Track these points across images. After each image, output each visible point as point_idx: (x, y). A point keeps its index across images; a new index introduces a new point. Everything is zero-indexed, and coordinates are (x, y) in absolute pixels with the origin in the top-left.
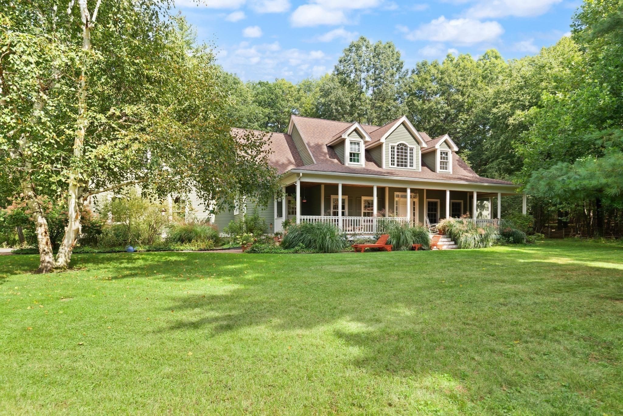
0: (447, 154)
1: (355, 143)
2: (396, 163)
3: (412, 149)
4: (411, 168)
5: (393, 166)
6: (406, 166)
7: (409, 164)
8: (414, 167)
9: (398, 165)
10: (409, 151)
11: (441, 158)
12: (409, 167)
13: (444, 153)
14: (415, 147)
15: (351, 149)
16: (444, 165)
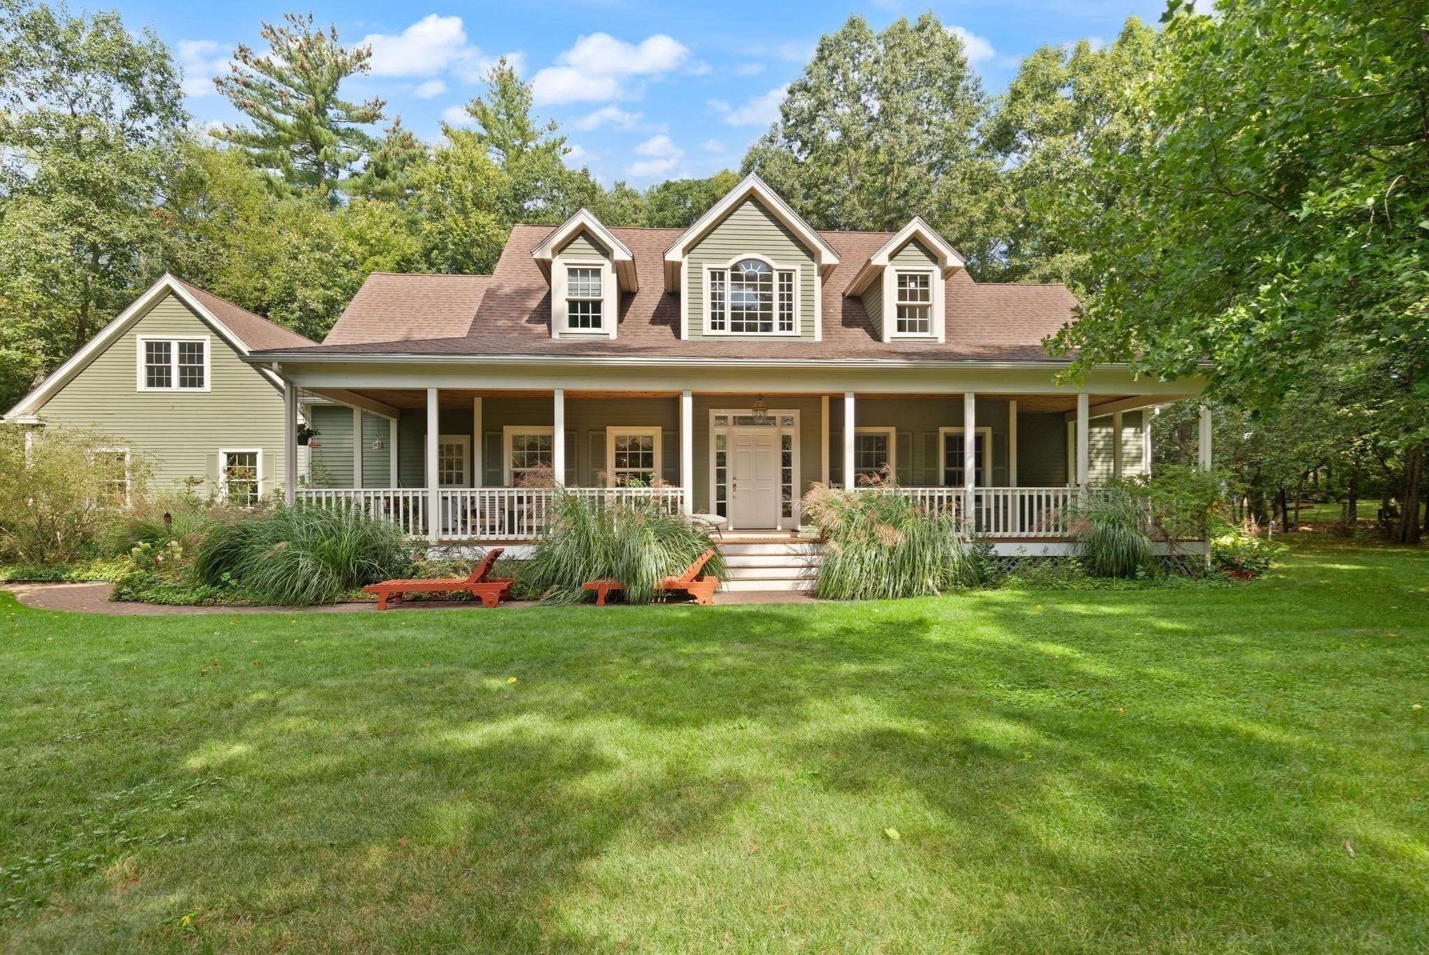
0: (925, 281)
1: (584, 272)
2: (728, 321)
3: (787, 276)
4: (786, 333)
5: (718, 332)
6: (767, 327)
7: (776, 321)
8: (797, 329)
9: (736, 327)
10: (776, 282)
11: (902, 295)
12: (776, 330)
13: (913, 278)
14: (798, 268)
15: (571, 289)
16: (912, 317)
